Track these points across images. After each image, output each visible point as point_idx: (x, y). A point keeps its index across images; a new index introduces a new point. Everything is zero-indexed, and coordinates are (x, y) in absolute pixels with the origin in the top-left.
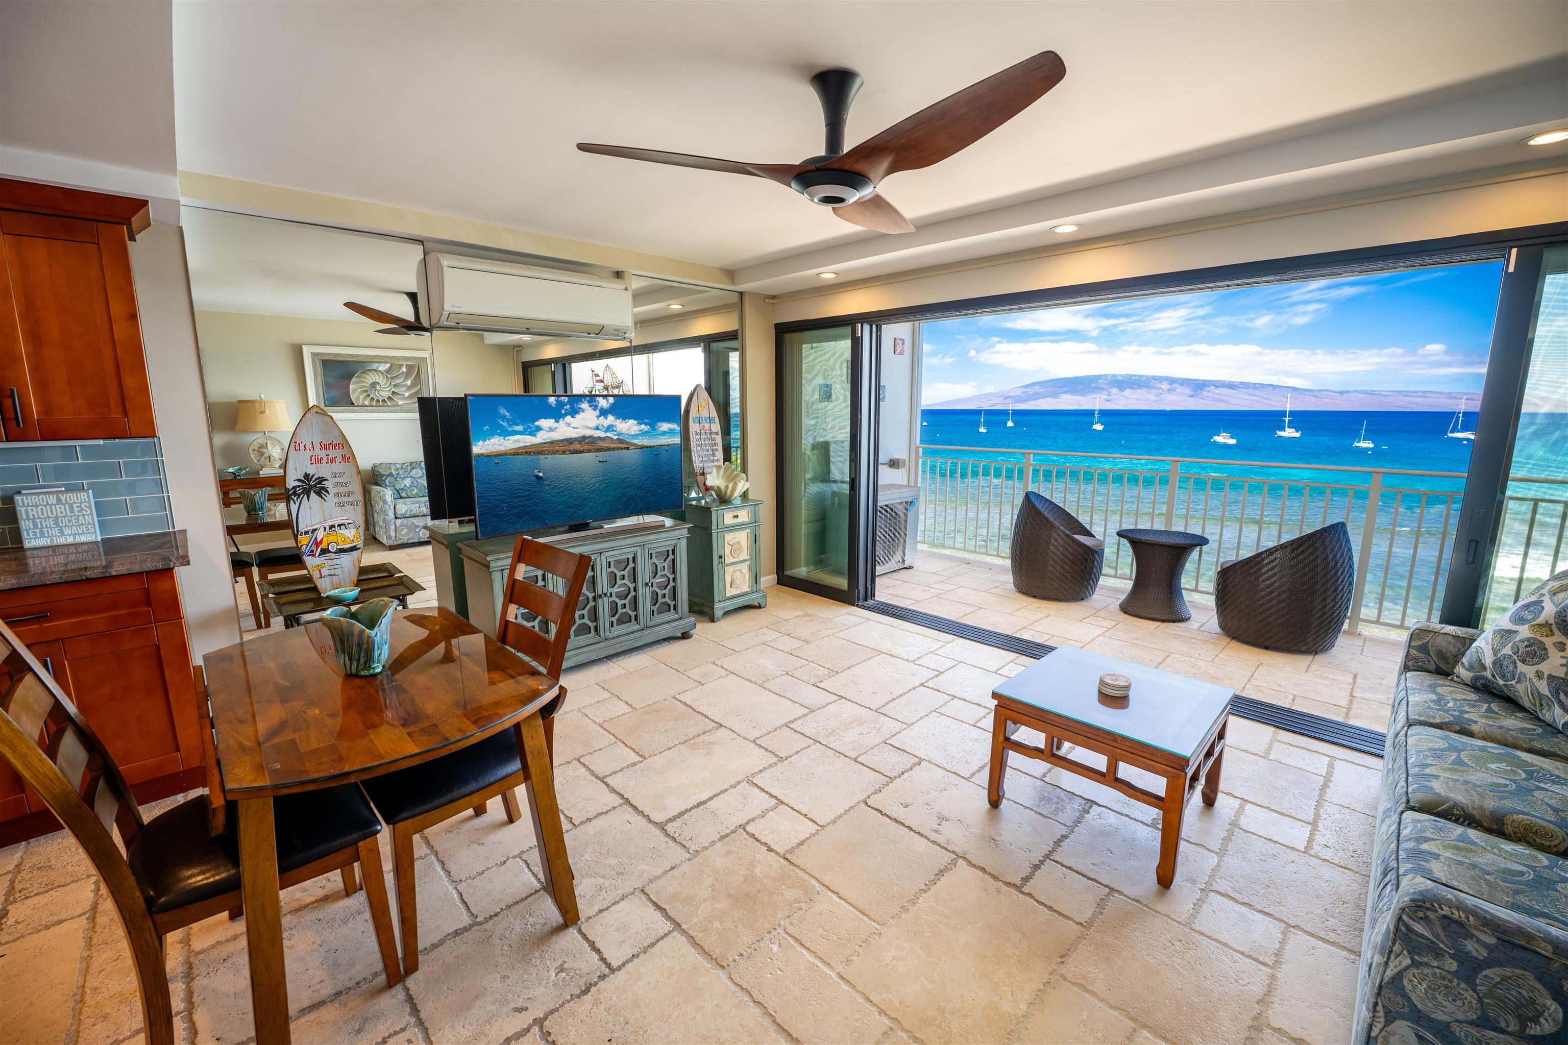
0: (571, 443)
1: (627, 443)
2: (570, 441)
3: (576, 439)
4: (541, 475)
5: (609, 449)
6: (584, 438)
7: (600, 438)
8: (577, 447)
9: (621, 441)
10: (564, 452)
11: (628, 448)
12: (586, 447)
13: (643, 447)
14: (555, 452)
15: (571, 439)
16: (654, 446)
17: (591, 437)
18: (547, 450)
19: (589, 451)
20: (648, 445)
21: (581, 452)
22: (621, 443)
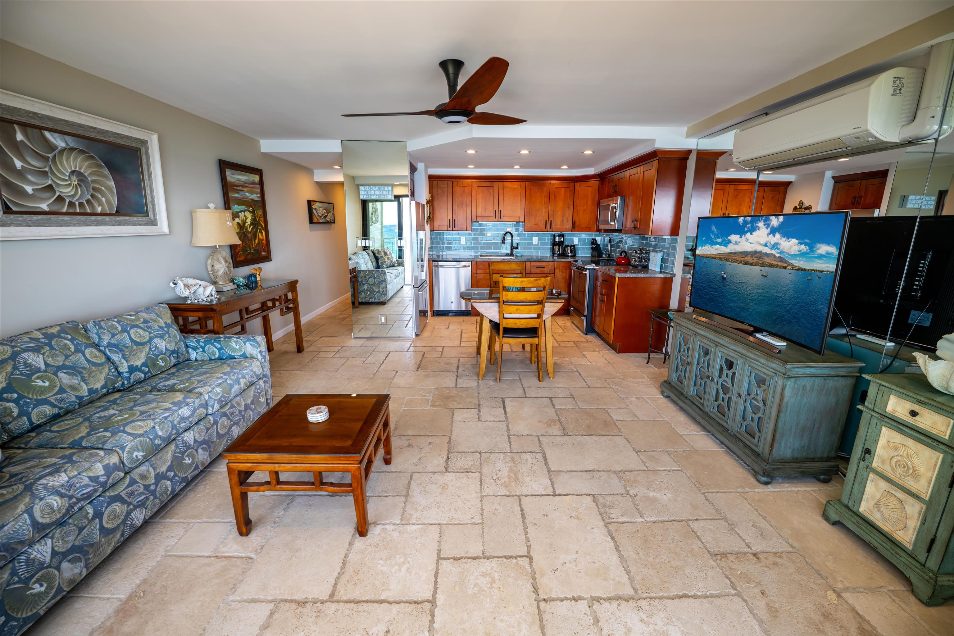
0: (746, 256)
1: (786, 262)
2: (745, 254)
3: (750, 252)
4: (725, 276)
5: (771, 266)
6: (756, 252)
7: (767, 255)
8: (749, 259)
9: (781, 259)
10: (741, 263)
11: (785, 268)
12: (756, 261)
13: (799, 269)
14: (735, 261)
15: (747, 252)
16: (808, 270)
17: (760, 252)
18: (731, 259)
19: (757, 265)
20: (804, 267)
21: (751, 264)
22: (781, 261)
